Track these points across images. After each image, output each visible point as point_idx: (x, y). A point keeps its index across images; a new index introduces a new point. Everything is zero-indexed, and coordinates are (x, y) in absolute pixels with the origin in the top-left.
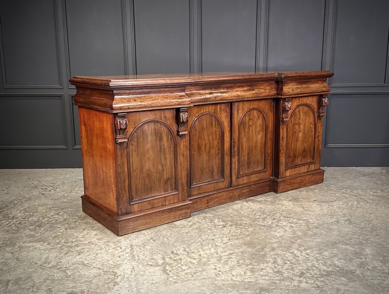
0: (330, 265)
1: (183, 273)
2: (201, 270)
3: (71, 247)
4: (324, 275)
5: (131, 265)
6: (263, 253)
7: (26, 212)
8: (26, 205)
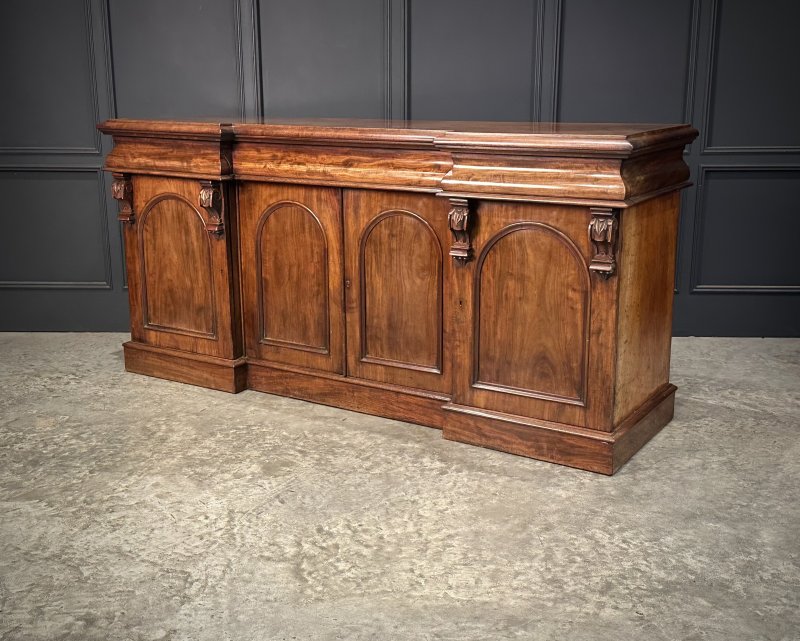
0: (675, 568)
1: (340, 579)
2: (379, 571)
3: (97, 513)
4: (659, 590)
5: (225, 556)
6: (524, 535)
7: (10, 430)
8: (11, 415)
